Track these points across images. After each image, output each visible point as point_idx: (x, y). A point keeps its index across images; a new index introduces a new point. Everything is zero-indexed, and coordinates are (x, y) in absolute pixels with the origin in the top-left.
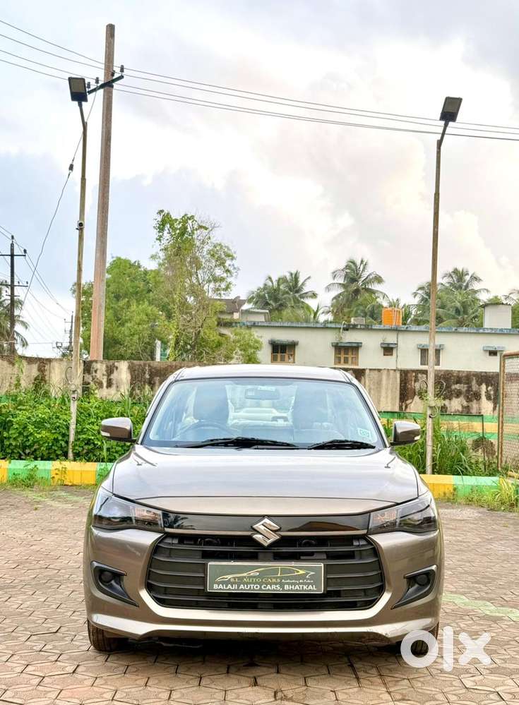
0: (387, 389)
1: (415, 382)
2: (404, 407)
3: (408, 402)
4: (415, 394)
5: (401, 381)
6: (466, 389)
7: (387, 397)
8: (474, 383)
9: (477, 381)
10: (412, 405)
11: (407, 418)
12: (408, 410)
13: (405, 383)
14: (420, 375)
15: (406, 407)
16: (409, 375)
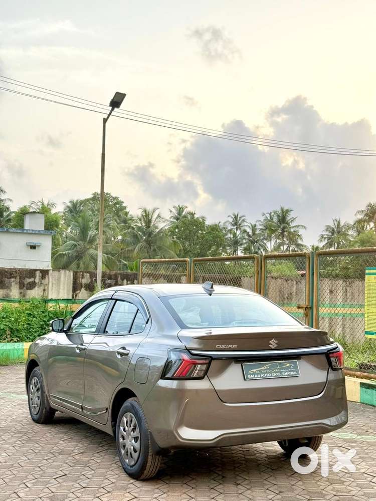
0: (64, 284)
1: (82, 278)
2: (74, 296)
3: (77, 292)
4: (82, 287)
5: (73, 278)
6: (114, 283)
7: (64, 289)
8: (119, 279)
9: (121, 278)
10: (80, 294)
11: (76, 303)
12: (77, 298)
13: (76, 280)
14: (85, 274)
15: (76, 296)
16: (78, 274)
